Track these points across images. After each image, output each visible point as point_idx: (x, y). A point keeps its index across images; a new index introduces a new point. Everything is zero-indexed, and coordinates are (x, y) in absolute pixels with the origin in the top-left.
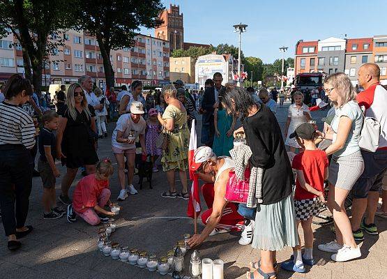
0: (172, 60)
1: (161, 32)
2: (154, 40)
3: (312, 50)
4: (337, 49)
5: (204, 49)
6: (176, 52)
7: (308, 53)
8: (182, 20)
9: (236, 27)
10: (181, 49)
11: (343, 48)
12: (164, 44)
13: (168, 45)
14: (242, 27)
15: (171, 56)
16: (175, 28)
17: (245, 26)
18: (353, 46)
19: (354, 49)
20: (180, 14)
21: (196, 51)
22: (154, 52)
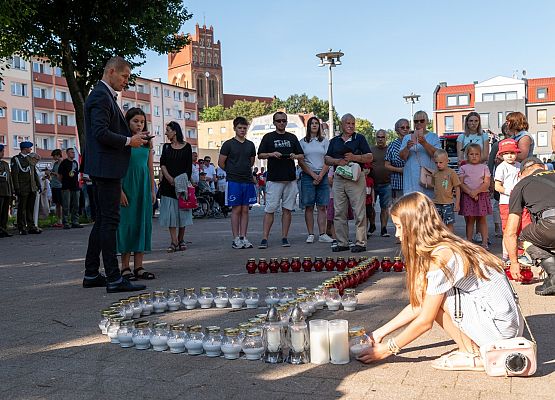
0: (202, 126)
1: (179, 76)
2: (168, 88)
3: (464, 100)
4: (511, 97)
5: (262, 106)
6: (209, 111)
7: (458, 106)
8: (219, 53)
9: (321, 56)
10: (219, 107)
11: (521, 94)
12: (186, 95)
13: (193, 98)
14: (333, 58)
15: (200, 118)
16: (205, 67)
17: (339, 55)
18: (539, 90)
19: (542, 96)
20: (215, 42)
21: (248, 109)
22: (169, 110)
